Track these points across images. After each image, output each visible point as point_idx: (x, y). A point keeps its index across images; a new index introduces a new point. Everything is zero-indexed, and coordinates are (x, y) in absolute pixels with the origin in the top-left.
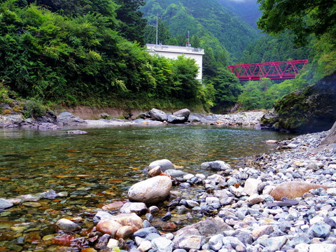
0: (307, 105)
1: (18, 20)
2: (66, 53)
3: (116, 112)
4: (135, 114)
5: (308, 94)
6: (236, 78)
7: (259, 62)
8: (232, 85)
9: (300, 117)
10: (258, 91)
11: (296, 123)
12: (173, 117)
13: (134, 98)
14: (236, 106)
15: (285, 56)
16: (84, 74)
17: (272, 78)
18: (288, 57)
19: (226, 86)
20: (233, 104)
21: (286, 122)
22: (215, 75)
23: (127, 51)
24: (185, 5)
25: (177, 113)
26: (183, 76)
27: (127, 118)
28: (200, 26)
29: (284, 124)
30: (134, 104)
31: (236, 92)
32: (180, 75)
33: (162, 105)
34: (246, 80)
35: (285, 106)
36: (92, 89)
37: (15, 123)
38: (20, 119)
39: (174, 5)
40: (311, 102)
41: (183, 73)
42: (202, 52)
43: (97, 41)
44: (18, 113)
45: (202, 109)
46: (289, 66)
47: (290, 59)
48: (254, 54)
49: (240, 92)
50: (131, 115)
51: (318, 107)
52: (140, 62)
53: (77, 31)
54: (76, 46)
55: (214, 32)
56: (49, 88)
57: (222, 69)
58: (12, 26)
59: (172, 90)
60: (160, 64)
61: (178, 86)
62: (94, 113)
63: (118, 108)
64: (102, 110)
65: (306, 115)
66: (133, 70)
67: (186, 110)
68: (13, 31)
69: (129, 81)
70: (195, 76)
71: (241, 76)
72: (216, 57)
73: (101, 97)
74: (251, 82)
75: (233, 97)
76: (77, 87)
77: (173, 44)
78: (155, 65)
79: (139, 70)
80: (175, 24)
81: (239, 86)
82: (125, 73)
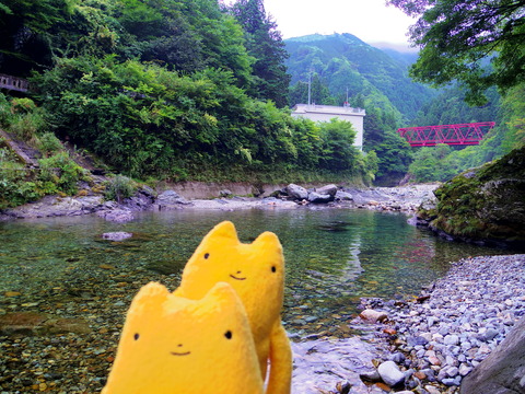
0: (482, 197)
1: (115, 78)
2: (172, 118)
3: (243, 188)
4: (269, 191)
5: (484, 179)
6: (407, 144)
7: (435, 124)
8: (402, 152)
9: (471, 215)
10: (432, 159)
11: (463, 226)
12: (315, 195)
13: (269, 171)
14: (406, 177)
15: (467, 117)
16: (199, 142)
17: (451, 144)
18: (470, 119)
19: (395, 153)
20: (404, 174)
21: (448, 222)
22: (382, 140)
23: (257, 113)
24: (349, 59)
25: (321, 189)
26: (335, 142)
27: (256, 196)
28: (366, 82)
29: (444, 226)
30: (268, 177)
31: (407, 160)
32: (332, 142)
33: (306, 178)
34: (419, 145)
35: (448, 196)
36: (210, 161)
37: (86, 208)
38: (95, 203)
39: (336, 60)
40: (488, 193)
41: (336, 139)
42: (363, 113)
43: (216, 102)
44: (98, 193)
45: (361, 182)
46: (472, 130)
47: (473, 121)
48: (430, 115)
49: (411, 160)
50: (262, 192)
51: (500, 203)
52: (275, 127)
53: (190, 89)
54: (186, 108)
55: (383, 90)
56: (149, 161)
57: (390, 133)
58: (107, 87)
59: (320, 160)
60: (304, 128)
61: (329, 155)
62: (211, 189)
63: (245, 183)
64: (223, 186)
65: (479, 214)
66: (266, 135)
67: (332, 186)
68: (108, 92)
69: (261, 149)
70: (351, 142)
71: (414, 141)
72: (384, 119)
73: (223, 170)
74: (425, 149)
75: (403, 167)
76: (189, 158)
77: (330, 103)
78: (297, 129)
79: (274, 136)
80: (337, 81)
81: (411, 154)
82: (255, 140)
